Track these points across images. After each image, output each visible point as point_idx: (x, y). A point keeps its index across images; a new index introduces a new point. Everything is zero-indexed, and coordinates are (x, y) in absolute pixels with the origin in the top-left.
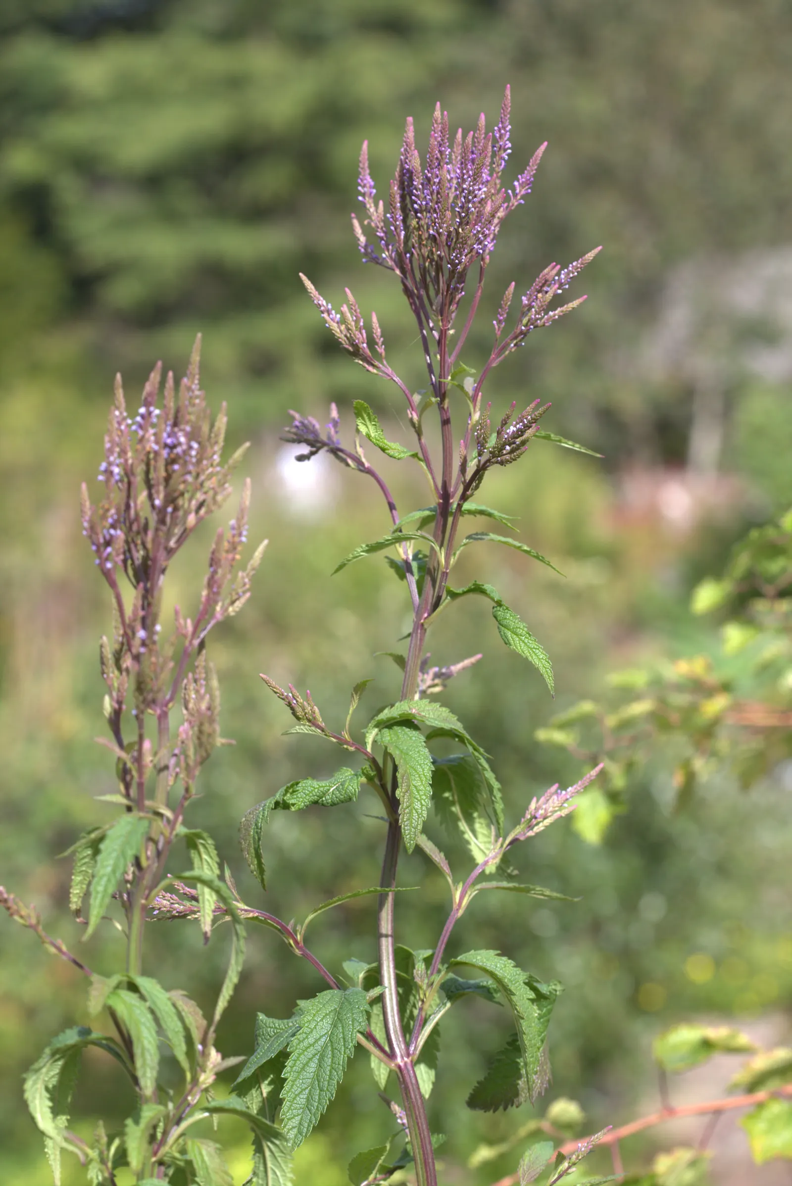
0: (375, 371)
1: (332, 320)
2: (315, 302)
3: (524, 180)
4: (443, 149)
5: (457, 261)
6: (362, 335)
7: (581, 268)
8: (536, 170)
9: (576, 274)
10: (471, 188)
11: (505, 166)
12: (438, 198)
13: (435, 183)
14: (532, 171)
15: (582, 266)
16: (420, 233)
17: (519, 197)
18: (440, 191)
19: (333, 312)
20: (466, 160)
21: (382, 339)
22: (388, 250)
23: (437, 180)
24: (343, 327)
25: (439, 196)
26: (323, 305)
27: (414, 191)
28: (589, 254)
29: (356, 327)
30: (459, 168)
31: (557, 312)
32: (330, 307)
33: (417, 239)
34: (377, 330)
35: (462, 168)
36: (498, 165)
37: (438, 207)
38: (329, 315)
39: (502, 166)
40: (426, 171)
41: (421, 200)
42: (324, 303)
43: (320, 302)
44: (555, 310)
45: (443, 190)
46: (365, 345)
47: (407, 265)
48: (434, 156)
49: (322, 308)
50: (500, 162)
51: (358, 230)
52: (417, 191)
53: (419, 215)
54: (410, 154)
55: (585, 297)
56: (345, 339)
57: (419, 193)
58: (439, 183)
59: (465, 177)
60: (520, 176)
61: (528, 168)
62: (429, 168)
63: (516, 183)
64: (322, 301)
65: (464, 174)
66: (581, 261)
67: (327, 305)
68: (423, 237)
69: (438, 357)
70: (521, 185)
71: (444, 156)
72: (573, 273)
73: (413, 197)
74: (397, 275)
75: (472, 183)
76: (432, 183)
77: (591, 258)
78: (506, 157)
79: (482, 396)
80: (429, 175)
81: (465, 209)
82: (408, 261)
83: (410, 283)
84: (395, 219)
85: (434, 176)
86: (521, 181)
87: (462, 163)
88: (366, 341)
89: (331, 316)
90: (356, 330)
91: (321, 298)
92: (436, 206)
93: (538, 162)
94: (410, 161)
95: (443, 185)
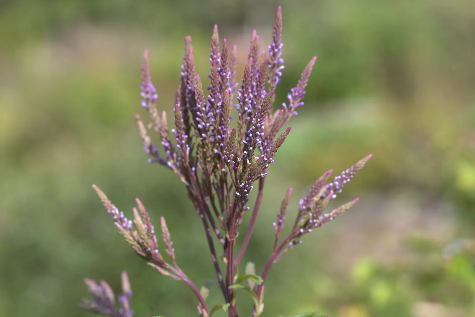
0: (166, 273)
1: (125, 228)
2: (109, 211)
3: (297, 94)
4: (224, 74)
5: (246, 190)
6: (153, 241)
7: (353, 175)
8: (307, 83)
9: (349, 180)
10: (259, 124)
11: (279, 81)
12: (221, 121)
13: (218, 106)
14: (304, 84)
15: (355, 173)
16: (205, 150)
17: (293, 109)
18: (224, 114)
19: (126, 219)
20: (246, 84)
21: (171, 243)
22: (173, 158)
23: (220, 104)
24: (135, 233)
25: (222, 119)
26: (116, 214)
27: (198, 113)
28: (360, 162)
29: (148, 236)
30: (240, 92)
31: (331, 214)
32: (122, 216)
33: (201, 155)
34: (166, 234)
35: (244, 92)
36: (272, 81)
37: (222, 129)
38: (121, 224)
39: (277, 82)
40: (209, 96)
41: (205, 121)
42: (117, 212)
43: (113, 212)
44: (330, 212)
45: (226, 114)
46: (157, 251)
47: (193, 178)
48: (216, 82)
49: (115, 217)
50: (274, 78)
51: (143, 131)
52: (201, 113)
53: (203, 135)
54: (192, 76)
55: (358, 199)
56: (138, 246)
57: (203, 114)
58: (222, 106)
59: (247, 100)
60: (292, 90)
61: (299, 81)
62: (212, 94)
63: (290, 97)
64: (115, 210)
65: (245, 98)
66: (354, 169)
67: (120, 214)
68: (208, 154)
69: (225, 260)
70: (294, 98)
71: (225, 81)
72: (346, 179)
73: (197, 119)
74: (183, 183)
75: (259, 120)
76: (215, 107)
77: (363, 166)
78: (280, 74)
79: (265, 290)
80: (213, 100)
81: (252, 143)
82: (193, 174)
83: (195, 192)
84: (180, 138)
85: (217, 100)
86: (294, 95)
87: (243, 87)
88: (157, 246)
89: (124, 225)
90: (148, 239)
91: (114, 207)
92: (220, 128)
93: (309, 75)
94: (192, 82)
95: (226, 109)
